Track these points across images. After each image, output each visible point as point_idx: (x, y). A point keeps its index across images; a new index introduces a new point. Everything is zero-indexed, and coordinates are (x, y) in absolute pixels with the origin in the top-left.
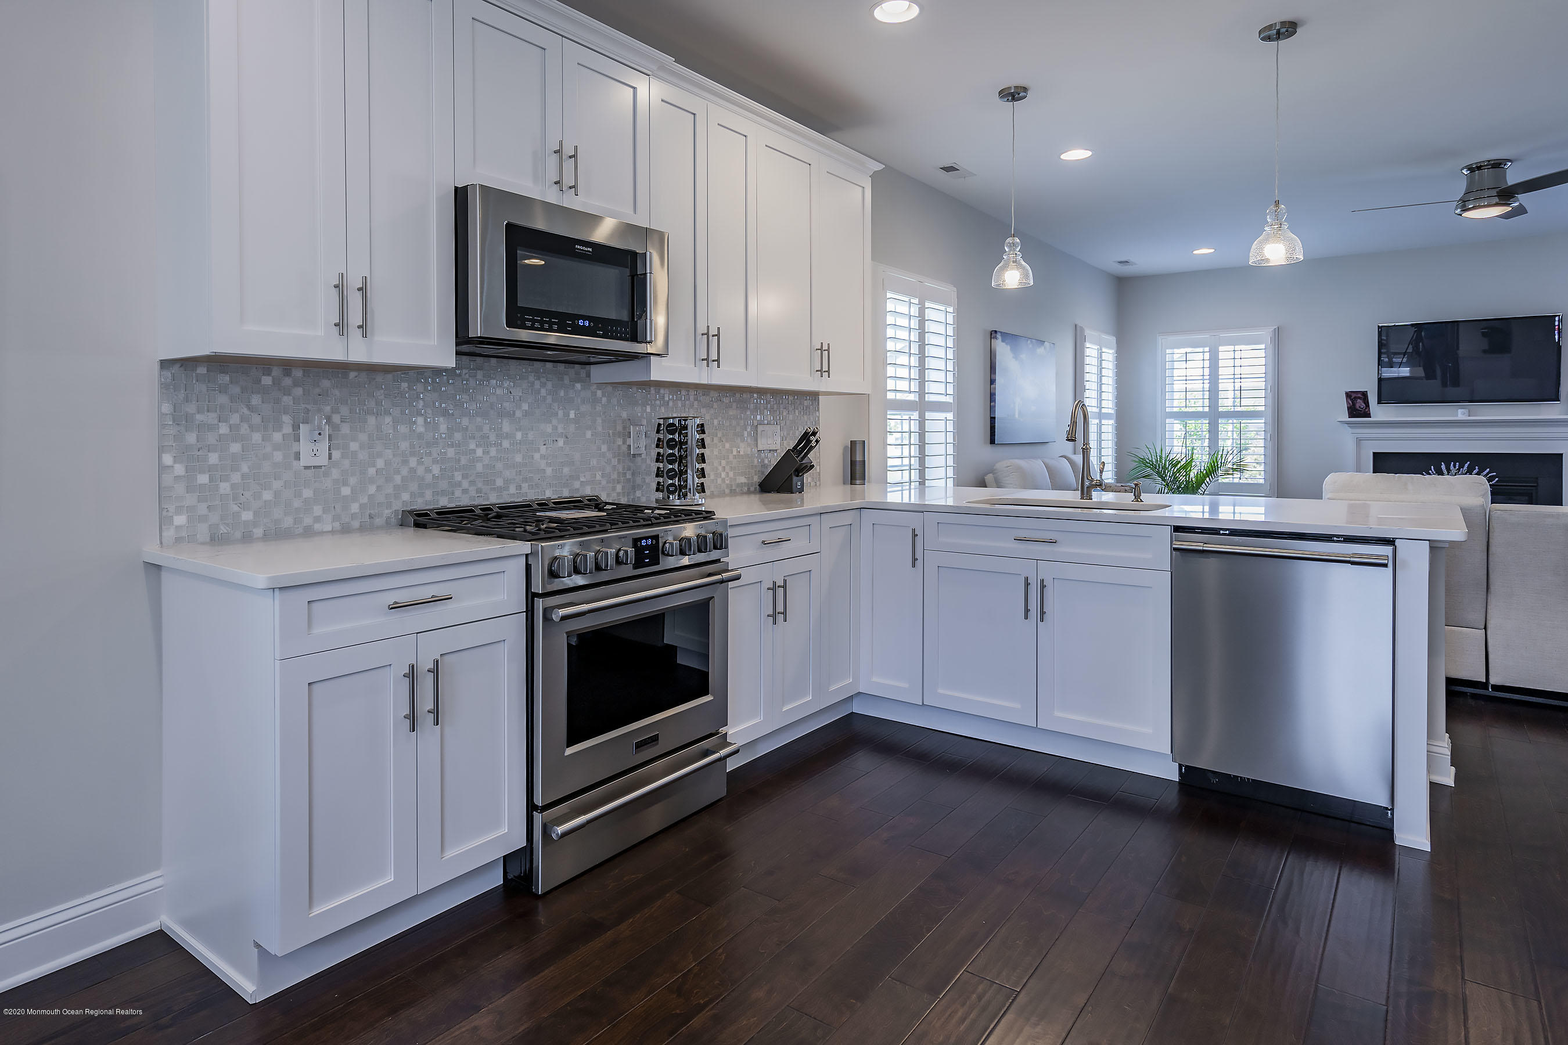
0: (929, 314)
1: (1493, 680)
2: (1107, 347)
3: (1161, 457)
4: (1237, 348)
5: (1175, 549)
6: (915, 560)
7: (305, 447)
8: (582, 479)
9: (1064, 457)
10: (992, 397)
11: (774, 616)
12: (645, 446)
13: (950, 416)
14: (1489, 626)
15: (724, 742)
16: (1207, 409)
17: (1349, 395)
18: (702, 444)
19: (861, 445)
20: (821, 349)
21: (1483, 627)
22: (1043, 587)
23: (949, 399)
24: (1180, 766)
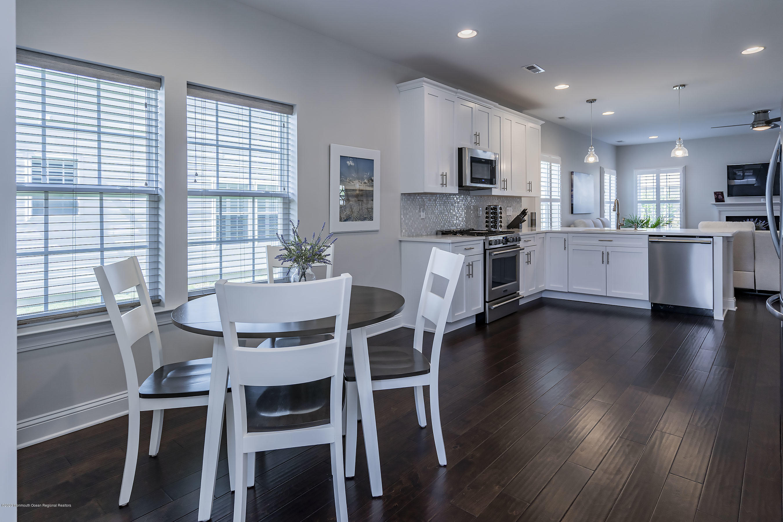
0: (553, 168)
1: (757, 289)
2: (612, 175)
3: (636, 219)
4: (668, 174)
5: (650, 241)
6: (565, 248)
7: (422, 213)
8: (468, 223)
9: (599, 219)
10: (572, 196)
11: (528, 262)
12: (482, 213)
13: (559, 203)
14: (755, 271)
15: (518, 295)
16: (655, 199)
17: (715, 193)
18: (501, 213)
19: (535, 214)
20: (529, 183)
21: (753, 271)
22: (608, 254)
23: (559, 198)
24: (652, 303)
